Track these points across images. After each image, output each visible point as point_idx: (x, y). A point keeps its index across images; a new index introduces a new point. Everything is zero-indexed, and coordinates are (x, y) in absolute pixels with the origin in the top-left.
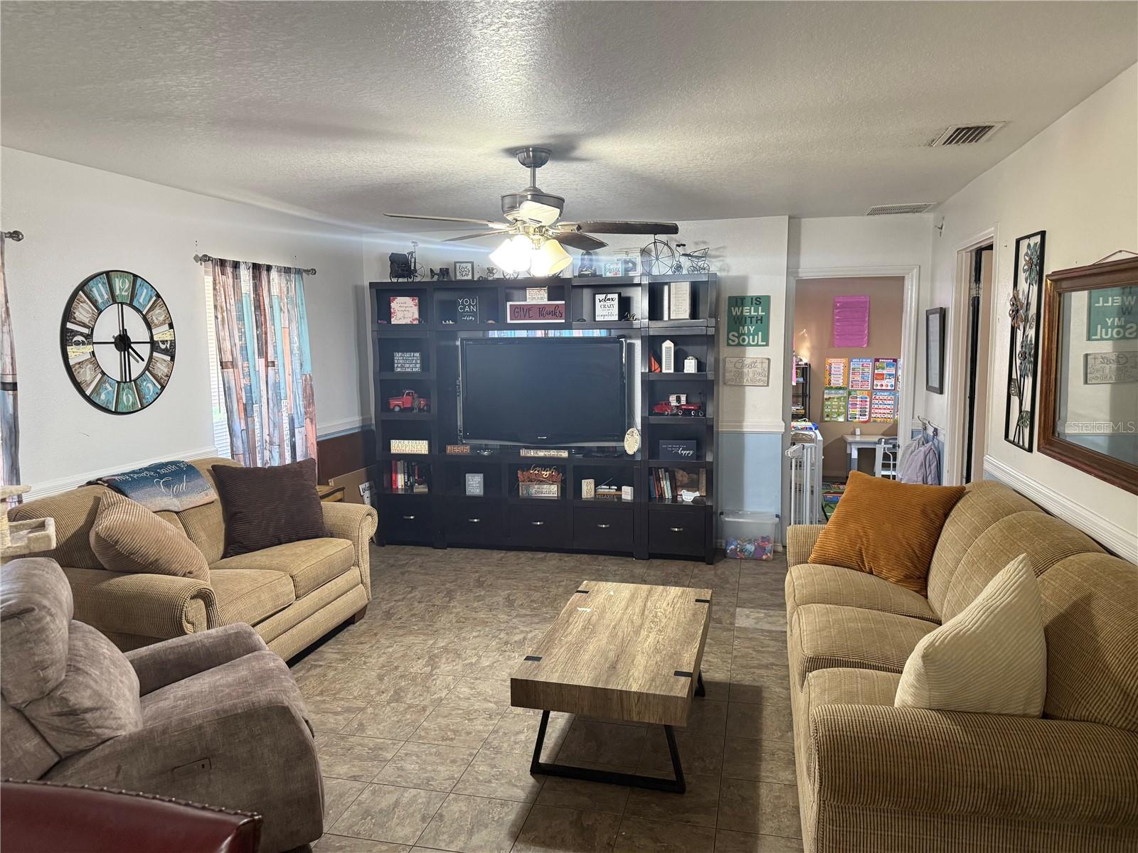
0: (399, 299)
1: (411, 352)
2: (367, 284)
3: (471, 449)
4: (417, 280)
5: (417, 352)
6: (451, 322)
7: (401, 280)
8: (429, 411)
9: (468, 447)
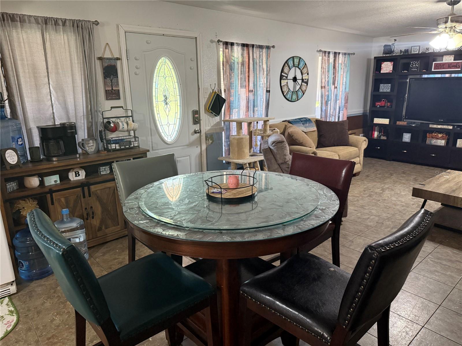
0: (385, 63)
1: (387, 84)
2: (373, 57)
3: (407, 123)
4: (394, 55)
5: (389, 84)
6: (406, 71)
7: (387, 55)
8: (391, 107)
9: (406, 122)
